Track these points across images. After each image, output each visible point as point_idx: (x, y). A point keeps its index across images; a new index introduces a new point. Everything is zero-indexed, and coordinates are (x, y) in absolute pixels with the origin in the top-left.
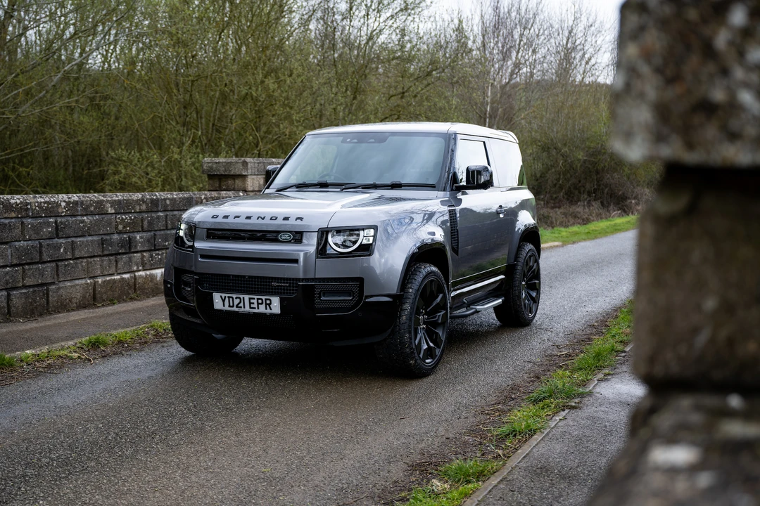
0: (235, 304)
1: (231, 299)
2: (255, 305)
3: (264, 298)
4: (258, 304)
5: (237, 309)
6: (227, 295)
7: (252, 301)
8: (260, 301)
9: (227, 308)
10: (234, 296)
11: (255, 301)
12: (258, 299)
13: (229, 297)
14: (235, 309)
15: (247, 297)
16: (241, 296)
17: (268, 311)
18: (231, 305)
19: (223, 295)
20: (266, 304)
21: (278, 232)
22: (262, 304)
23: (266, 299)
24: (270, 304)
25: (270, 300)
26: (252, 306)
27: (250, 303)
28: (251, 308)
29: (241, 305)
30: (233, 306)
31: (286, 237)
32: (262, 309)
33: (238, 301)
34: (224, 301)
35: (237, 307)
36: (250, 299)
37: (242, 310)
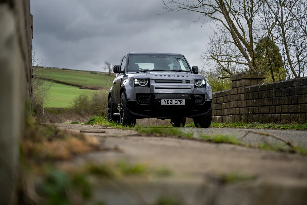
0: (170, 102)
1: (168, 101)
2: (177, 103)
3: (180, 100)
4: (178, 102)
5: (170, 104)
6: (167, 100)
7: (176, 101)
8: (179, 101)
9: (166, 104)
10: (169, 100)
11: (177, 101)
12: (178, 101)
13: (167, 101)
14: (169, 104)
15: (174, 100)
16: (172, 100)
17: (181, 104)
18: (168, 103)
19: (165, 100)
20: (181, 102)
21: (181, 80)
22: (179, 102)
23: (181, 101)
24: (182, 102)
25: (182, 101)
26: (176, 103)
27: (175, 102)
28: (175, 103)
29: (172, 103)
30: (169, 103)
31: (184, 81)
32: (179, 104)
33: (171, 101)
34: (165, 102)
35: (170, 103)
36: (175, 101)
37: (172, 104)
